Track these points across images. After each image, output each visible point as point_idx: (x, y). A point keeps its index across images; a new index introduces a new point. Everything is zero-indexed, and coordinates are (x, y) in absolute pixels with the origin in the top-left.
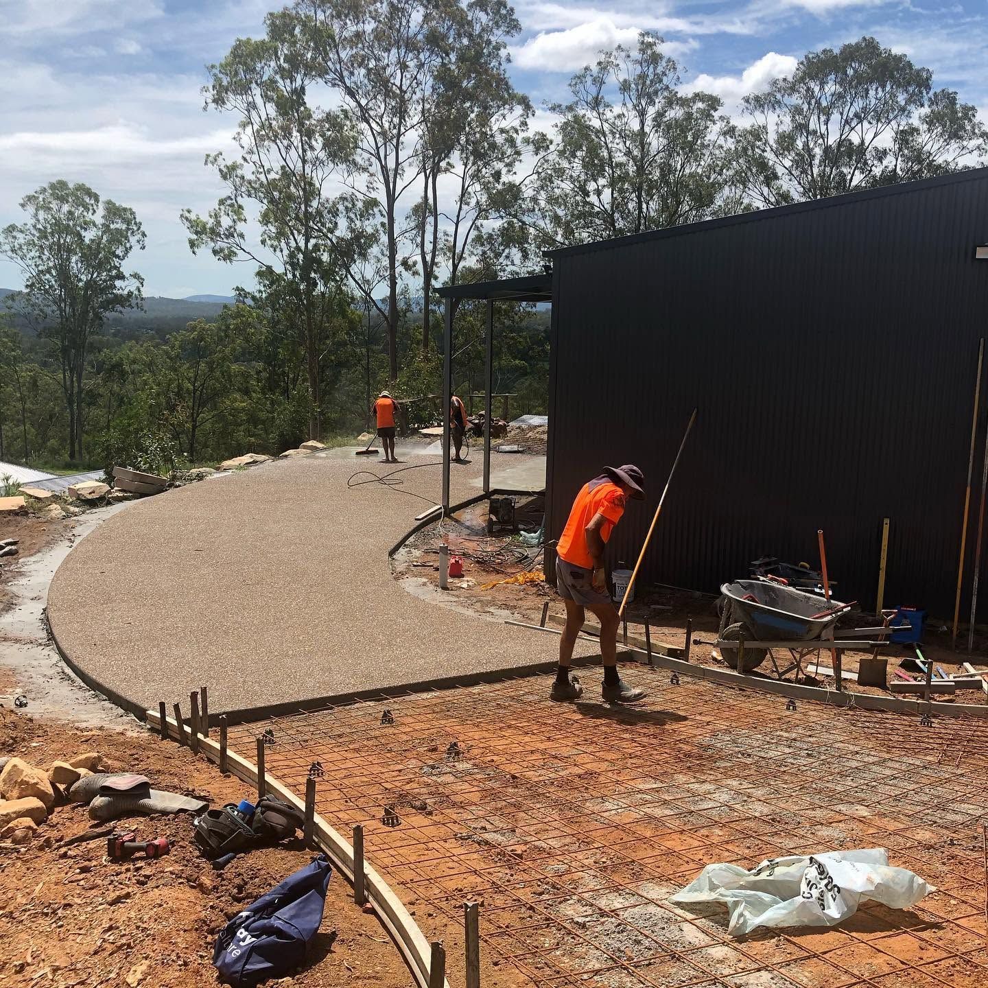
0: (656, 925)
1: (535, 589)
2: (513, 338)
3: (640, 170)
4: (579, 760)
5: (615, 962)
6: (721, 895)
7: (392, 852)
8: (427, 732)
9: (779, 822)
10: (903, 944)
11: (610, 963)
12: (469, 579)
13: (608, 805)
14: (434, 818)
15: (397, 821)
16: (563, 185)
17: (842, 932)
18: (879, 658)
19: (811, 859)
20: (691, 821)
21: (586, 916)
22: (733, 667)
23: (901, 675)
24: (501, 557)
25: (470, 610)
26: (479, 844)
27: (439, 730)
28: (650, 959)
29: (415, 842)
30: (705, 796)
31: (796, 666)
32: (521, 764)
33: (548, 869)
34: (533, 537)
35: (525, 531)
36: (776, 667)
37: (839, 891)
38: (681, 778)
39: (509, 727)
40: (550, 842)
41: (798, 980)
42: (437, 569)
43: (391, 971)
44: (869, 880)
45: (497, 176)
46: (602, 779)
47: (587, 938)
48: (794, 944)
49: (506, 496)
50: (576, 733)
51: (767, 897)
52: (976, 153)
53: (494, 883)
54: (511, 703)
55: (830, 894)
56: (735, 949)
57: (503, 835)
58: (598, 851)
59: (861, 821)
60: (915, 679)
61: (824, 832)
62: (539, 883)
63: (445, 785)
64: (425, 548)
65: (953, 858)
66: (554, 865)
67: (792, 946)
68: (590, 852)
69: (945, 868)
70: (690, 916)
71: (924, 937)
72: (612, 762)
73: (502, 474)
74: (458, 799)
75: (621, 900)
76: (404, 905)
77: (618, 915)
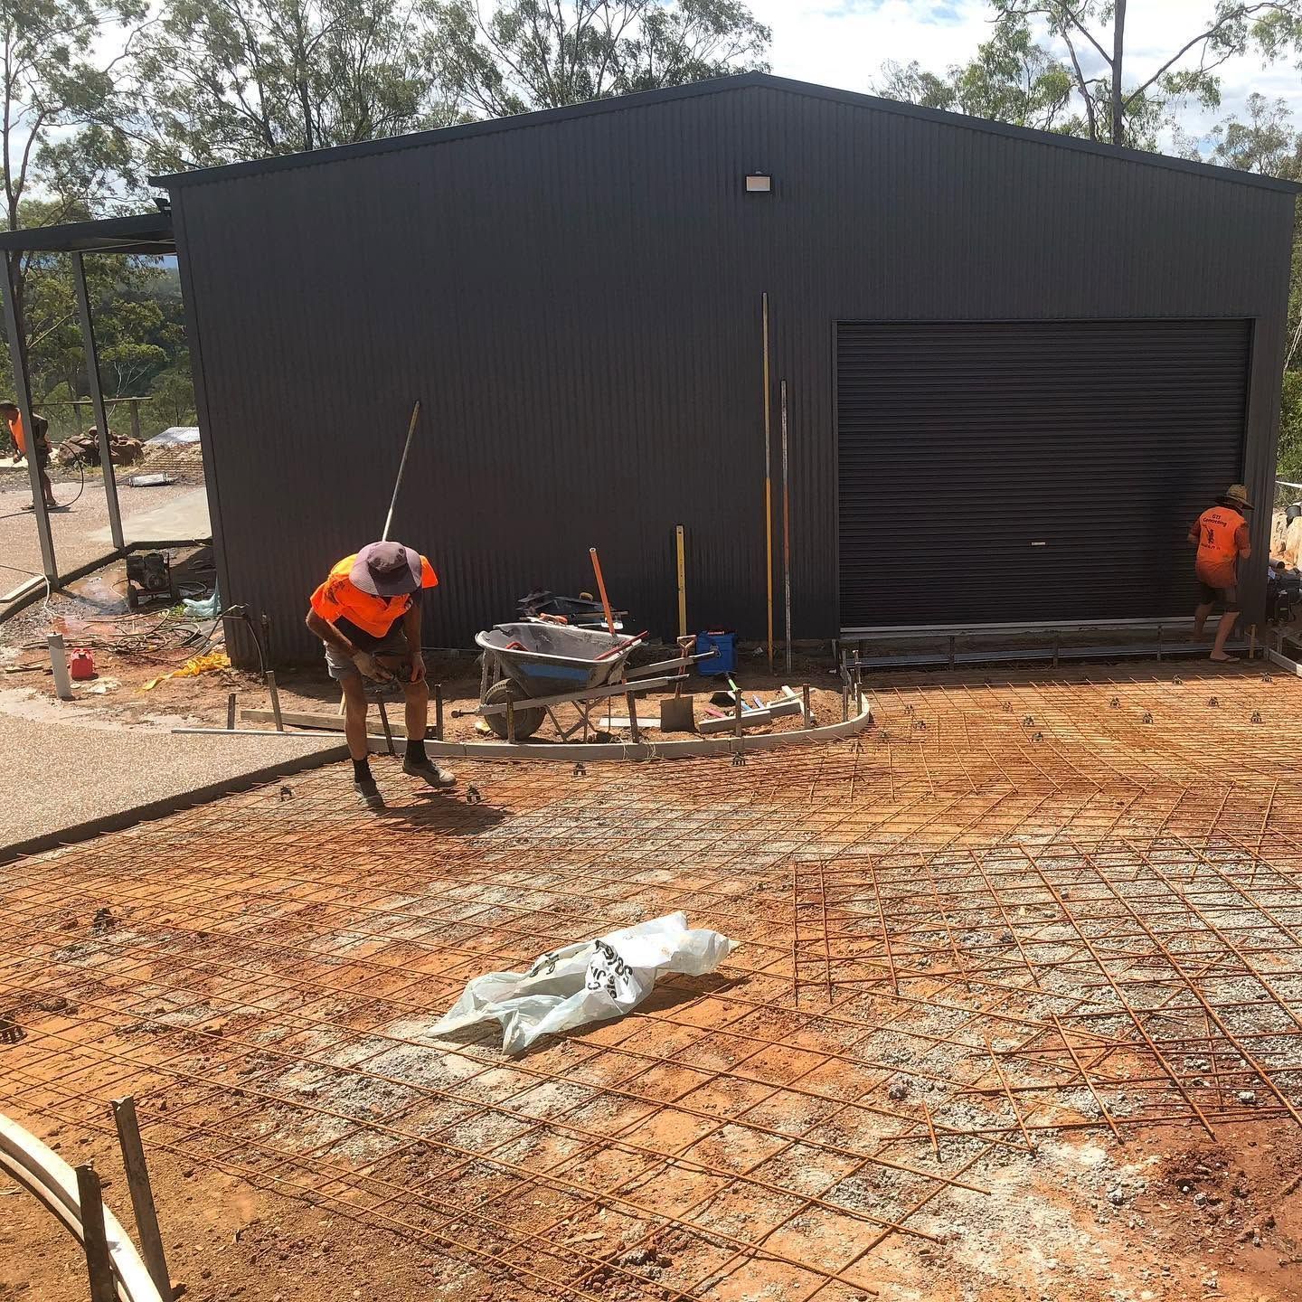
0: (411, 1067)
1: (217, 679)
2: (132, 311)
3: (300, 56)
4: (297, 893)
5: (358, 1124)
6: (490, 1011)
7: (15, 1075)
8: (57, 904)
9: (564, 911)
10: (706, 1011)
11: (352, 1128)
12: (107, 679)
13: (342, 940)
14: (80, 1016)
15: (21, 1033)
16: (178, 75)
17: (637, 1016)
18: (682, 696)
19: (597, 943)
20: (454, 935)
21: (317, 1082)
22: (503, 737)
23: (711, 711)
24: (157, 641)
25: (114, 723)
26: (154, 1032)
27: (77, 897)
28: (406, 1109)
29: (52, 1053)
30: (470, 901)
31: (584, 722)
32: (212, 915)
33: (261, 1038)
34: (206, 606)
35: (191, 597)
36: (558, 727)
37: (631, 973)
38: (438, 886)
39: (192, 871)
40: (262, 1004)
41: (588, 1082)
42: (50, 672)
43: (28, 1226)
44: (665, 951)
45: (62, 55)
46: (330, 910)
47: (318, 1108)
48: (583, 1044)
49: (154, 551)
50: (292, 859)
51: (544, 1000)
52: (750, 52)
53: (180, 1076)
54: (191, 840)
55: (622, 977)
56: (513, 1069)
57: (191, 1012)
58: (330, 1000)
59: (662, 888)
60: (727, 714)
61: (618, 910)
62: (248, 1059)
63: (93, 968)
64: (25, 642)
65: (761, 904)
66: (268, 1031)
67: (581, 1047)
68: (318, 1004)
69: (753, 917)
70: (453, 1046)
71: (729, 996)
72: (344, 886)
73: (143, 519)
74: (117, 982)
75: (365, 1051)
76: (42, 1139)
77: (361, 1069)
